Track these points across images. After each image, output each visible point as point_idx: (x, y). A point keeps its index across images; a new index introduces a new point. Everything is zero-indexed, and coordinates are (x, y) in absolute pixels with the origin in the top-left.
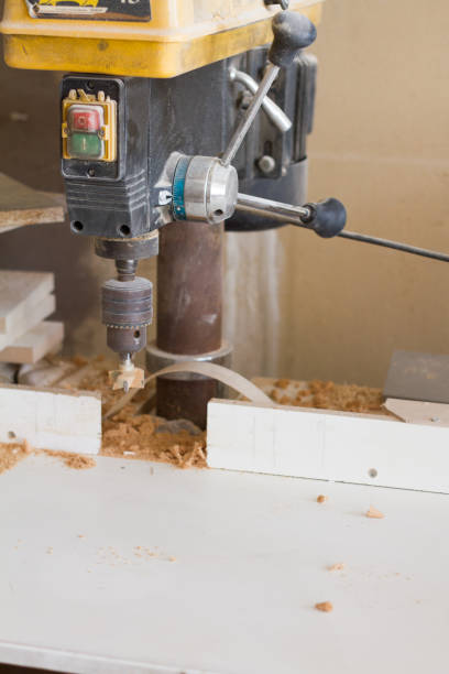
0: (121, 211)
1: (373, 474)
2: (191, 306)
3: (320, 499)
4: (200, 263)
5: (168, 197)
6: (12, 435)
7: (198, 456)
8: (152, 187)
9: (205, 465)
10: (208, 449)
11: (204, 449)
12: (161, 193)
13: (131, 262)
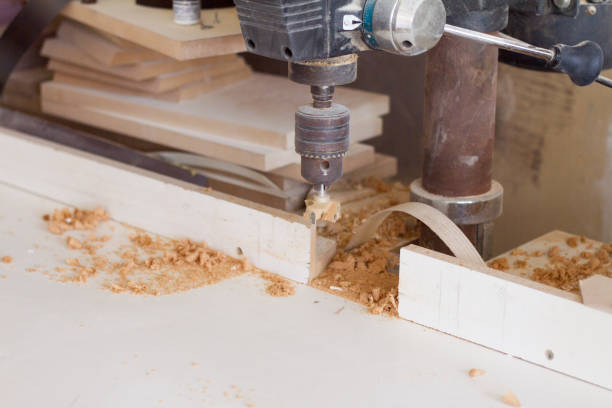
0: (281, 31)
1: (550, 356)
2: (447, 144)
3: (472, 372)
4: (458, 99)
5: (354, 22)
6: (240, 251)
7: (390, 303)
8: (333, 10)
9: (396, 314)
10: (399, 297)
11: (396, 297)
12: (346, 17)
13: (325, 87)
